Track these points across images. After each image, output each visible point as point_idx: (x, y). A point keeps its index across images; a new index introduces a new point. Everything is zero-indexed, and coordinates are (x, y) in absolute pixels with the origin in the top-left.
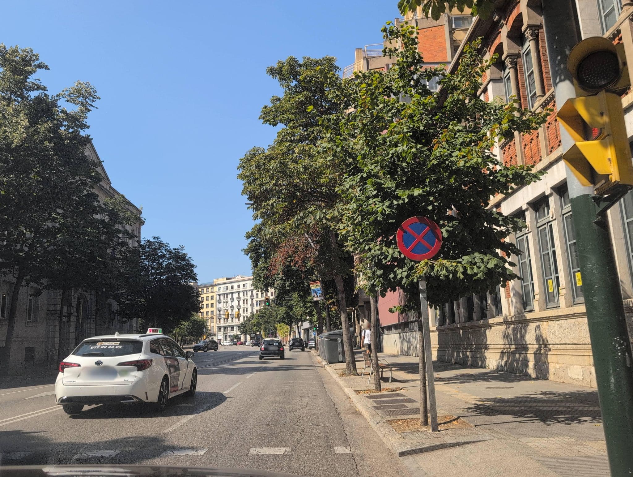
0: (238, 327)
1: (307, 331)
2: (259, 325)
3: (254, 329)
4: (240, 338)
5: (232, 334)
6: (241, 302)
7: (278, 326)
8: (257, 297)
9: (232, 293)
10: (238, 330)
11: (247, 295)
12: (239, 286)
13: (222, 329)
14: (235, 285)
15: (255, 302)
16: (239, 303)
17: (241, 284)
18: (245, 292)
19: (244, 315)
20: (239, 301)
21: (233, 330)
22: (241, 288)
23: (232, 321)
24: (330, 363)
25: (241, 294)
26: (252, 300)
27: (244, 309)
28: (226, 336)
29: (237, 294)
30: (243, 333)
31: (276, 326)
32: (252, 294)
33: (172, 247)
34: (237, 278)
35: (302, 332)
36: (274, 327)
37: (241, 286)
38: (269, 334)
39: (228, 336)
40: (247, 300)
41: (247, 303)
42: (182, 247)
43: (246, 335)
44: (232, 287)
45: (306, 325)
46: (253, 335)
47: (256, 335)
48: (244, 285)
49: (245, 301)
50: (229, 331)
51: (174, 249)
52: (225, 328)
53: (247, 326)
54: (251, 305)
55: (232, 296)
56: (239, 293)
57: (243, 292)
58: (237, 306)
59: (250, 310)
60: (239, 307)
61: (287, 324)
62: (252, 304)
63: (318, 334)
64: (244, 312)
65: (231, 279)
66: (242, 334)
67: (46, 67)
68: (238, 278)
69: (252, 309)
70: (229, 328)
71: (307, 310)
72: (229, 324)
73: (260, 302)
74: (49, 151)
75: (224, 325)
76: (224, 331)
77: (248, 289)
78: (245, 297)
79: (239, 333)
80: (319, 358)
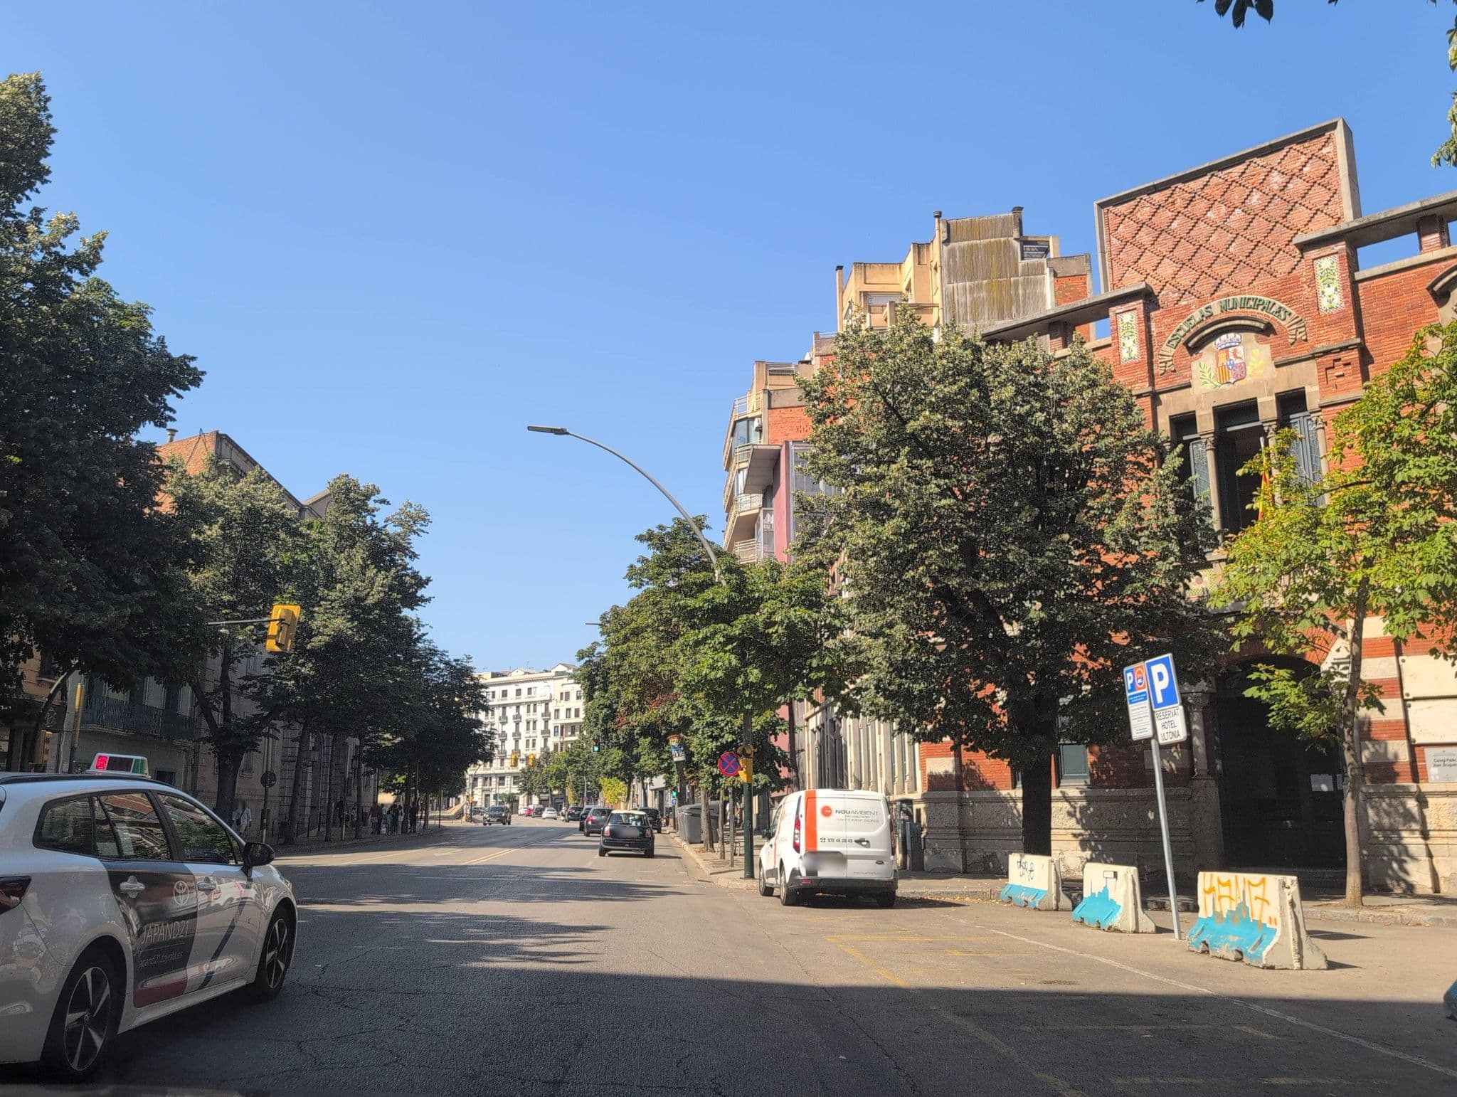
0: (515, 778)
1: (660, 793)
2: (561, 775)
3: (550, 784)
4: (518, 801)
5: (501, 792)
6: (523, 726)
7: (604, 781)
8: (557, 717)
9: (504, 707)
10: (514, 783)
11: (535, 711)
12: (519, 692)
13: (480, 781)
14: (512, 690)
15: (551, 728)
16: (517, 729)
17: (524, 687)
18: (532, 705)
19: (528, 753)
20: (517, 724)
21: (503, 784)
22: (524, 697)
23: (502, 764)
24: (691, 843)
25: (523, 709)
26: (546, 722)
27: (528, 741)
28: (488, 795)
29: (514, 708)
30: (525, 790)
31: (601, 781)
32: (547, 709)
33: (451, 657)
34: (514, 674)
35: (650, 794)
36: (596, 782)
37: (524, 692)
38: (582, 795)
39: (492, 797)
40: (535, 722)
41: (534, 728)
42: (469, 658)
43: (530, 794)
44: (505, 694)
45: (659, 781)
46: (544, 797)
47: (552, 795)
48: (530, 690)
49: (531, 723)
50: (493, 786)
51: (455, 660)
52: (486, 779)
53: (533, 776)
54: (543, 732)
55: (504, 713)
56: (518, 707)
57: (528, 704)
58: (514, 735)
59: (540, 743)
60: (517, 735)
61: (623, 780)
62: (546, 732)
63: (679, 806)
64: (527, 746)
65: (503, 676)
66: (521, 793)
67: (388, 503)
68: (517, 675)
69: (546, 740)
70: (494, 780)
71: (662, 763)
72: (496, 772)
73: (562, 727)
74: (396, 603)
75: (484, 772)
76: (484, 784)
77: (538, 698)
78: (532, 716)
79: (515, 790)
80: (678, 840)
